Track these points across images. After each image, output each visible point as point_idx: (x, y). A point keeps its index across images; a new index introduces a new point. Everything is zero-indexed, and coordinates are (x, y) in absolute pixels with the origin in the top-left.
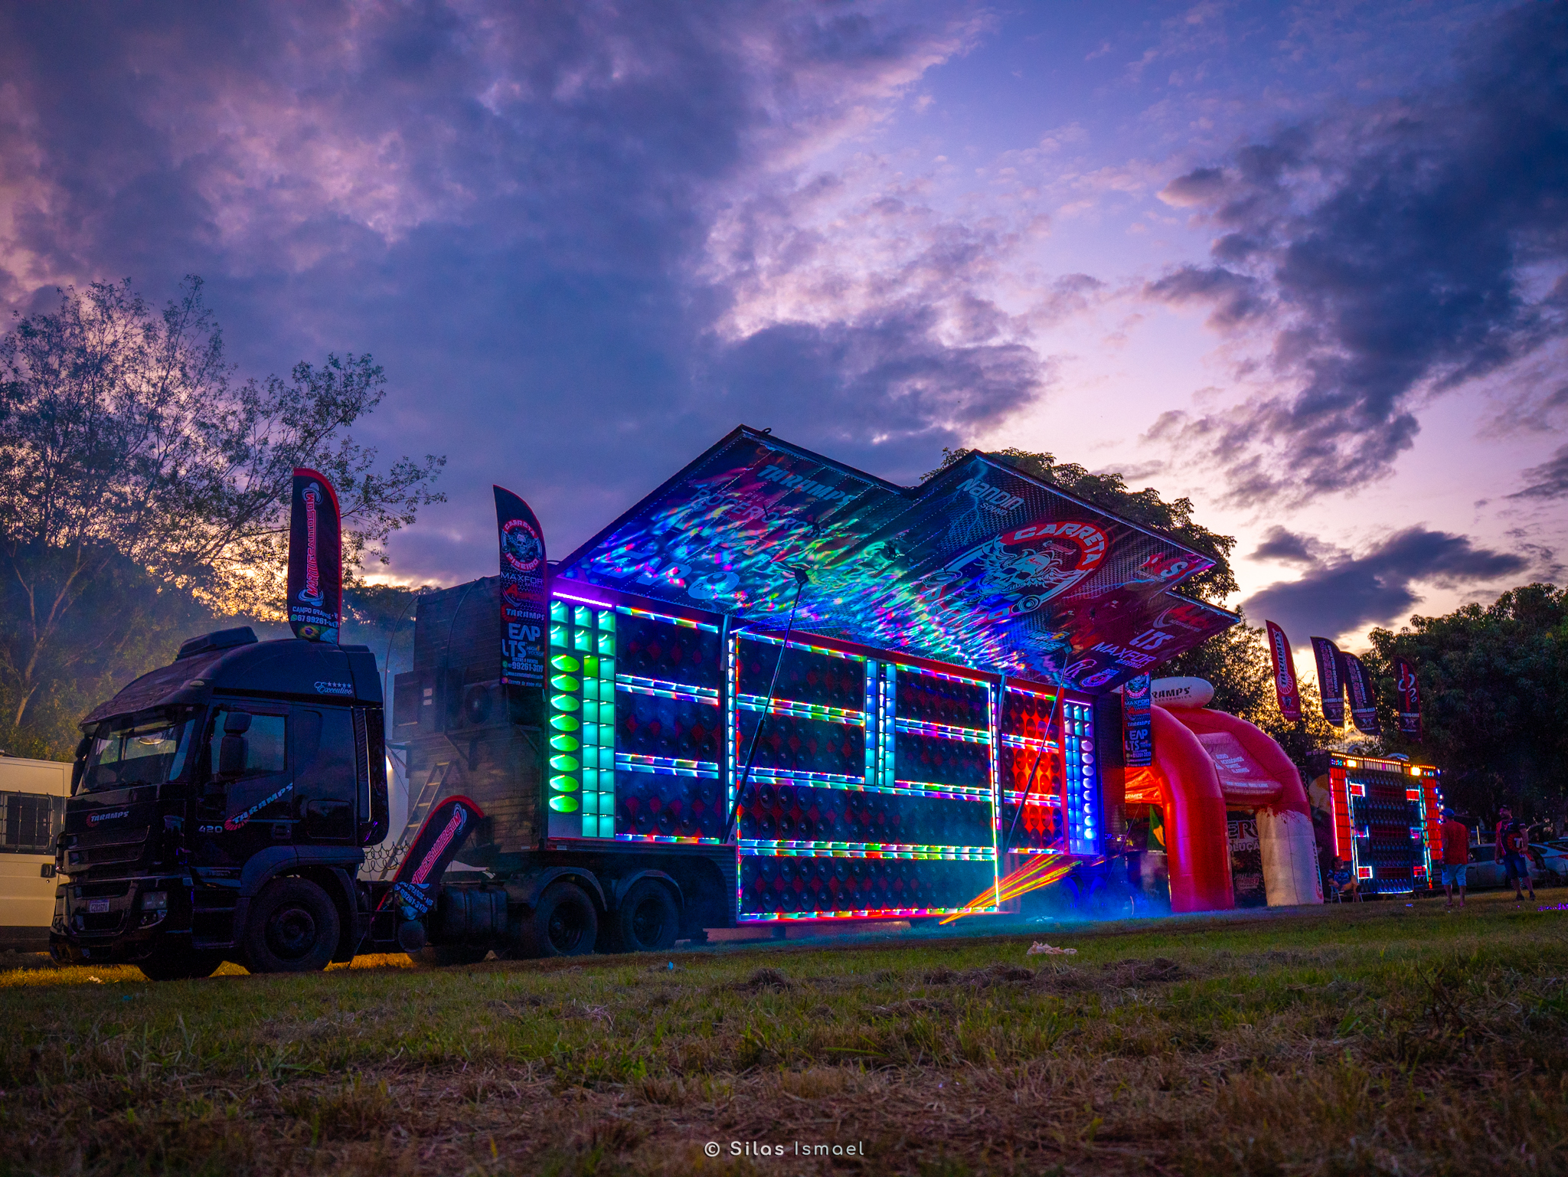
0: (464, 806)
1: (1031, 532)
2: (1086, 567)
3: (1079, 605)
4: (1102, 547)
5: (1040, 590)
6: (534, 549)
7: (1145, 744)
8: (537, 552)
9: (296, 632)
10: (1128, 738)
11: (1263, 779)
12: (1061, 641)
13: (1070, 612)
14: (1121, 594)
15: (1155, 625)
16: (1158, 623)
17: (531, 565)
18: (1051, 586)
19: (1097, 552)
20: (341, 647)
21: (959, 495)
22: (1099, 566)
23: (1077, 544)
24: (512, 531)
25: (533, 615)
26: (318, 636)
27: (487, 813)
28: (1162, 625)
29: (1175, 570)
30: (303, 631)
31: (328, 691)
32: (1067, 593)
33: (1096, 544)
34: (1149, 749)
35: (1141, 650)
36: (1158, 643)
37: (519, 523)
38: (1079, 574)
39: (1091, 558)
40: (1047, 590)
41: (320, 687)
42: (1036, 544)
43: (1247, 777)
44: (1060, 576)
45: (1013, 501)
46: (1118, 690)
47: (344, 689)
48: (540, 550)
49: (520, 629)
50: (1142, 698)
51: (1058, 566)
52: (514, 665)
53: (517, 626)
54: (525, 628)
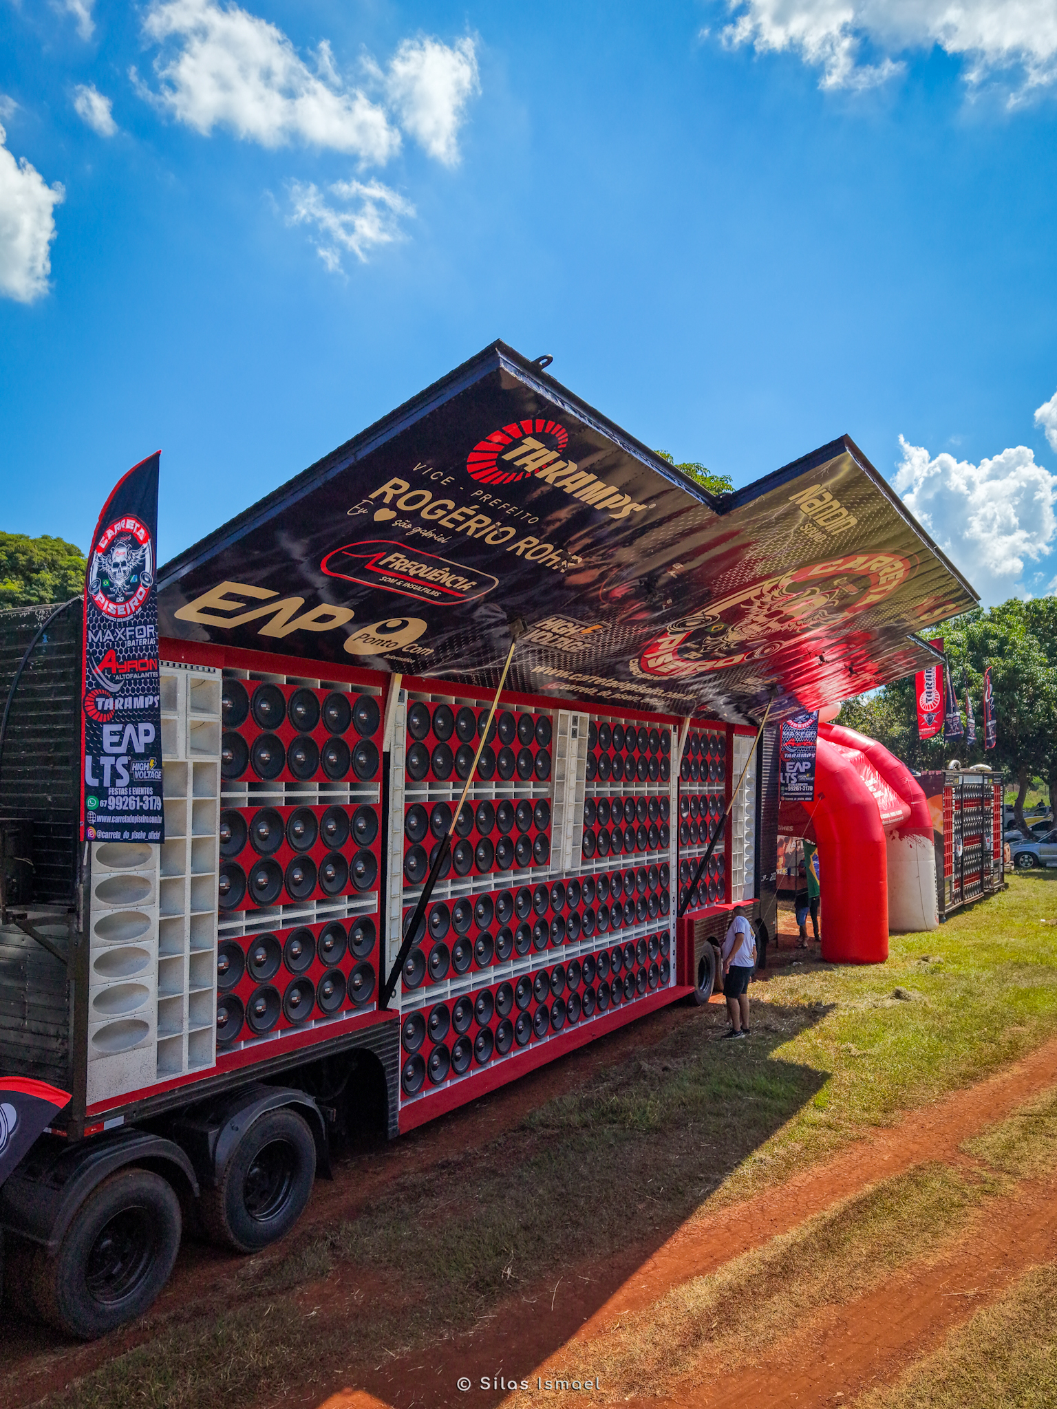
1: (833, 566)
2: (857, 610)
4: (891, 588)
5: (790, 636)
7: (805, 777)
10: (784, 771)
21: (786, 509)
25: (140, 703)
34: (810, 783)
38: (843, 617)
39: (871, 599)
42: (827, 582)
44: (822, 620)
45: (843, 523)
49: (122, 734)
50: (807, 729)
51: (829, 608)
52: (112, 803)
53: (118, 727)
54: (130, 729)
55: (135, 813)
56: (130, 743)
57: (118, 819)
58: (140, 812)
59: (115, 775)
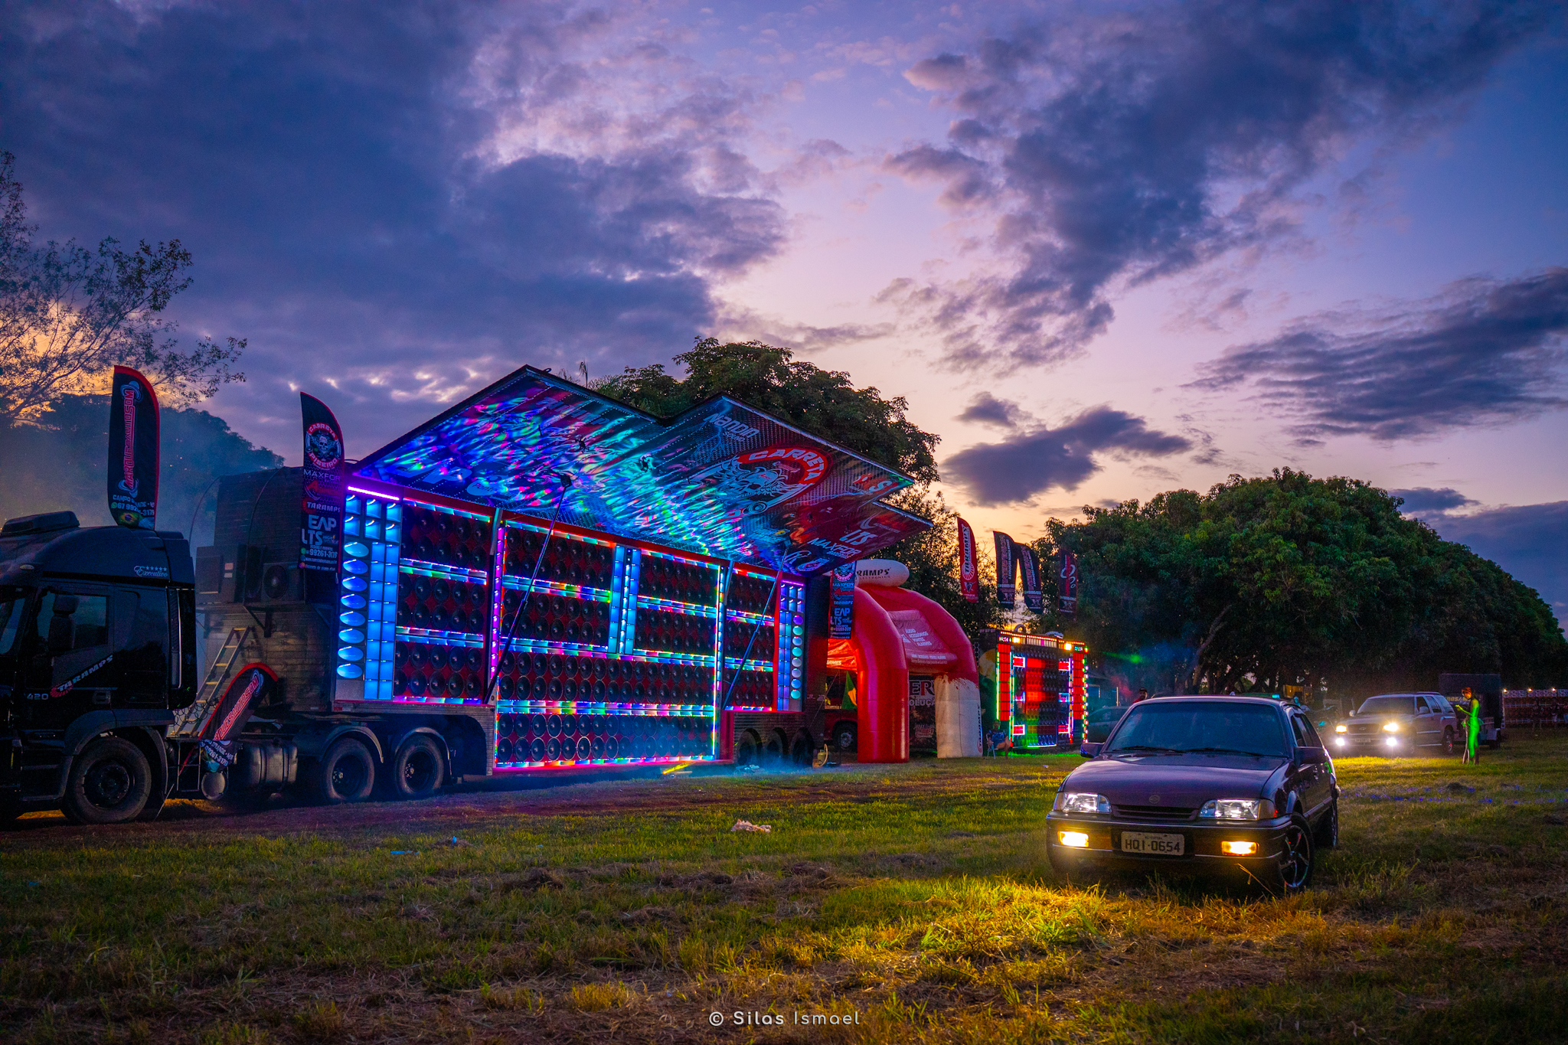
0: (261, 671)
1: (764, 454)
2: (808, 482)
3: (800, 511)
4: (822, 467)
5: (768, 498)
6: (334, 449)
7: (847, 620)
8: (336, 453)
9: (116, 519)
10: (833, 615)
11: (942, 651)
12: (784, 536)
13: (792, 515)
14: (836, 503)
15: (862, 527)
16: (865, 525)
17: (330, 464)
18: (778, 495)
19: (818, 471)
20: (158, 534)
21: (707, 425)
22: (818, 482)
23: (801, 465)
24: (316, 433)
25: (330, 508)
26: (137, 521)
27: (280, 675)
28: (867, 527)
29: (881, 486)
30: (123, 517)
31: (146, 574)
32: (791, 500)
33: (818, 465)
34: (850, 625)
35: (849, 545)
36: (863, 541)
37: (322, 426)
38: (800, 487)
39: (812, 476)
40: (772, 498)
41: (140, 571)
42: (767, 464)
43: (929, 650)
44: (785, 488)
45: (751, 432)
46: (829, 574)
47: (161, 572)
48: (339, 450)
49: (318, 520)
50: (848, 581)
51: (784, 481)
52: (312, 552)
53: (316, 517)
54: (323, 519)
55: (323, 558)
56: (323, 525)
57: (315, 560)
58: (327, 558)
59: (315, 539)
